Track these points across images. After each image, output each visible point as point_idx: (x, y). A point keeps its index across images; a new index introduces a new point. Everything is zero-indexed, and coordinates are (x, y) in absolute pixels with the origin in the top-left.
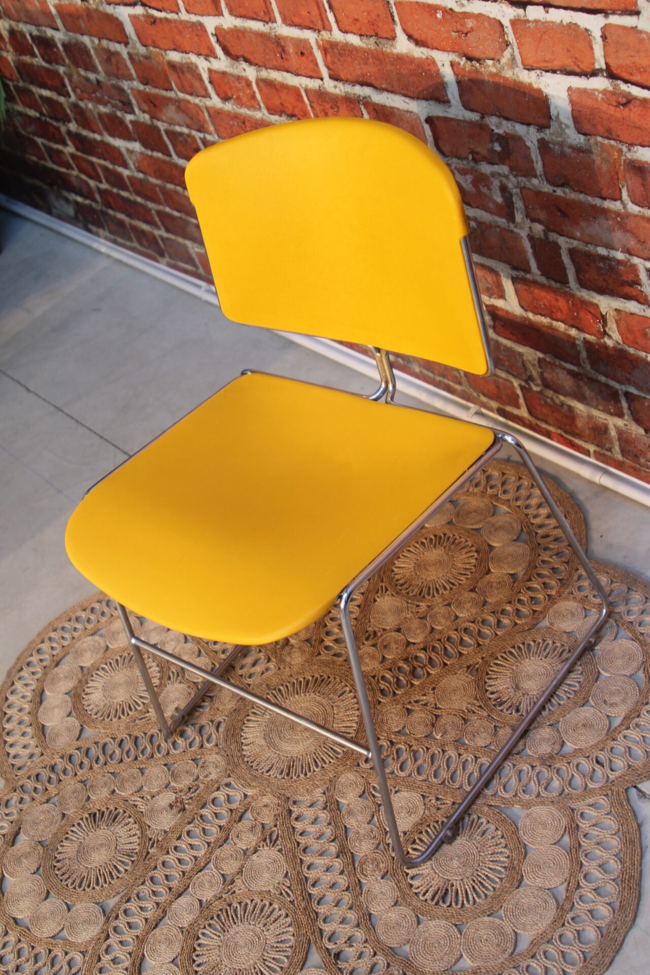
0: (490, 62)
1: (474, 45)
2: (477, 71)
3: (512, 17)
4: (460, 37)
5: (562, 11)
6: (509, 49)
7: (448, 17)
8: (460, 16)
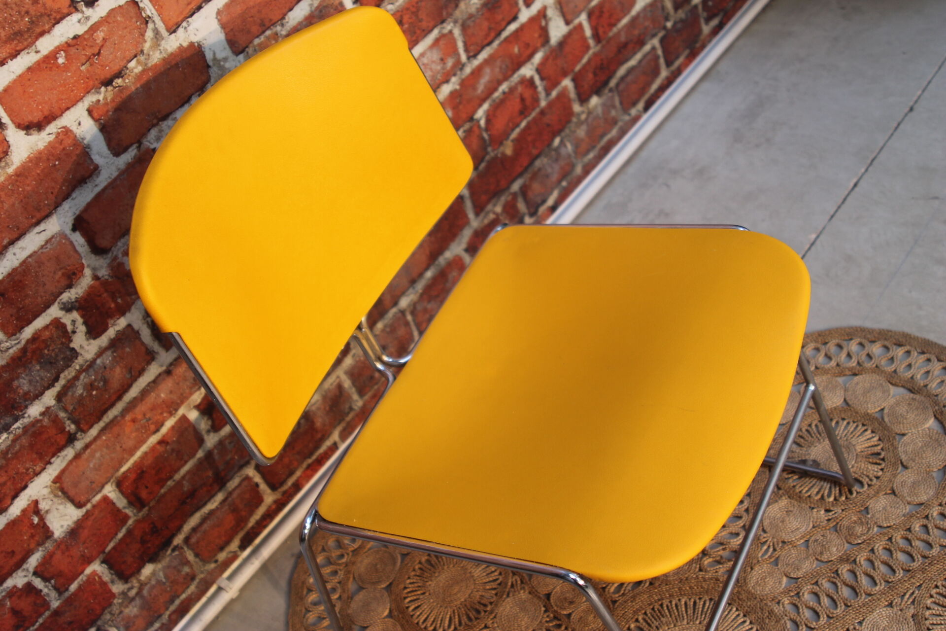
0: (132, 64)
1: (110, 61)
2: (122, 89)
4: (91, 65)
7: (73, 51)
8: (86, 36)
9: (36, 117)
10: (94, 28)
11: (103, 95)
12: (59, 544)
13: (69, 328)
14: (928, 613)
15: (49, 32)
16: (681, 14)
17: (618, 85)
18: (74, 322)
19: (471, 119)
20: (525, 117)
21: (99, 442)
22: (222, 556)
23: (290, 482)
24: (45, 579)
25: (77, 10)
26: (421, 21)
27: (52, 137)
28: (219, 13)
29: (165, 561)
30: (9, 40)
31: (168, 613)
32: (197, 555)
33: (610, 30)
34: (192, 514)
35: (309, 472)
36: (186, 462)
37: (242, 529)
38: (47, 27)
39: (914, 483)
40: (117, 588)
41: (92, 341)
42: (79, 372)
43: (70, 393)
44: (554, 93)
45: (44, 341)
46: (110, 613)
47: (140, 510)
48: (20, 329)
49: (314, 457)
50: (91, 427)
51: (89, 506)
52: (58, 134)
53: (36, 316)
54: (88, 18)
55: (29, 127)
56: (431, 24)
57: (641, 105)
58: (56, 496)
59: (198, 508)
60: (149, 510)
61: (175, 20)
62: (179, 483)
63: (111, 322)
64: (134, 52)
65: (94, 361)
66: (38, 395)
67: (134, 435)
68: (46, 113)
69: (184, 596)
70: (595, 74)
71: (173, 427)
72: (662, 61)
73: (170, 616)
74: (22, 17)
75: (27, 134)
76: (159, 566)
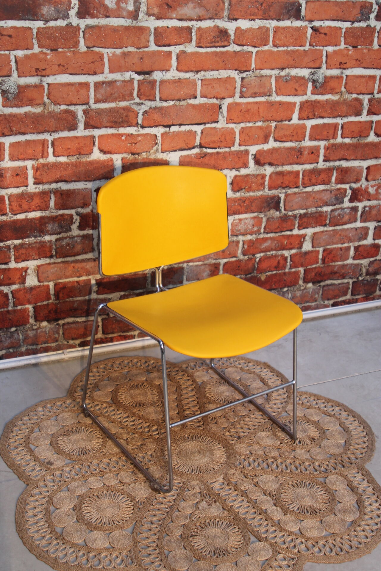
0: (144, 154)
1: (138, 148)
2: (136, 159)
3: (163, 132)
4: (131, 145)
5: (187, 126)
6: (157, 146)
7: (128, 137)
9: (106, 149)
10: (139, 135)
11: (129, 157)
12: (25, 288)
13: (74, 220)
14: (287, 485)
15: (125, 127)
16: (368, 278)
17: (324, 286)
18: (76, 220)
19: (254, 255)
20: (277, 270)
21: (58, 265)
22: (71, 342)
23: (111, 336)
24: (13, 297)
25: (137, 126)
26: (252, 206)
27: (106, 159)
28: (181, 156)
29: (52, 326)
30: (112, 122)
31: (41, 346)
32: (63, 334)
33: (331, 262)
34: (71, 317)
35: (119, 338)
36: (81, 296)
37: (84, 338)
38: (125, 126)
39: (318, 453)
40: (32, 321)
41: (78, 230)
42: (68, 237)
43: (61, 241)
44: (293, 270)
45: (64, 219)
46: (24, 328)
47: (56, 300)
48: (60, 209)
49: (124, 334)
50: (60, 258)
51: (42, 284)
52: (109, 159)
53: (67, 209)
54: (139, 131)
55: (101, 151)
56: (255, 210)
57: (331, 302)
58: (35, 271)
59: (74, 317)
60: (59, 302)
61: (166, 149)
62: (74, 302)
63: (87, 229)
64: (147, 150)
65: (74, 237)
66: (51, 234)
67: (71, 272)
68: (109, 150)
69: (50, 345)
70: (316, 275)
71: (84, 280)
72: (350, 291)
73: (41, 348)
74: (120, 118)
75: (100, 152)
76: (49, 326)
